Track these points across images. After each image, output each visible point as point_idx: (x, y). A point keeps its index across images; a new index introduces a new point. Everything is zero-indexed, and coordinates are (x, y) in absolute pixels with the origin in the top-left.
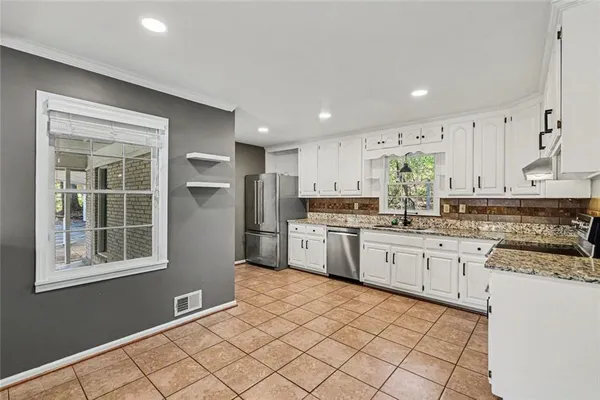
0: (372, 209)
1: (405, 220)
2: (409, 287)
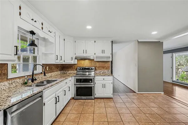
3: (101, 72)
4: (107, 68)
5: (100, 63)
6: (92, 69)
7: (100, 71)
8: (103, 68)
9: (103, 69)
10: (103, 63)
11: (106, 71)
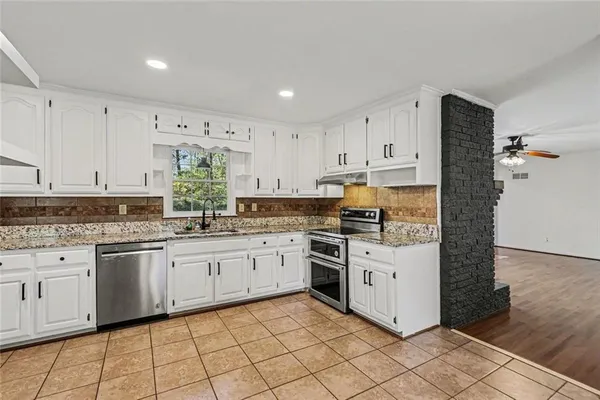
0: (153, 212)
1: (204, 223)
2: (233, 295)
3: (403, 230)
4: (424, 215)
5: (402, 195)
6: (372, 214)
7: (400, 224)
8: (412, 212)
9: (408, 218)
10: (411, 196)
11: (418, 226)
